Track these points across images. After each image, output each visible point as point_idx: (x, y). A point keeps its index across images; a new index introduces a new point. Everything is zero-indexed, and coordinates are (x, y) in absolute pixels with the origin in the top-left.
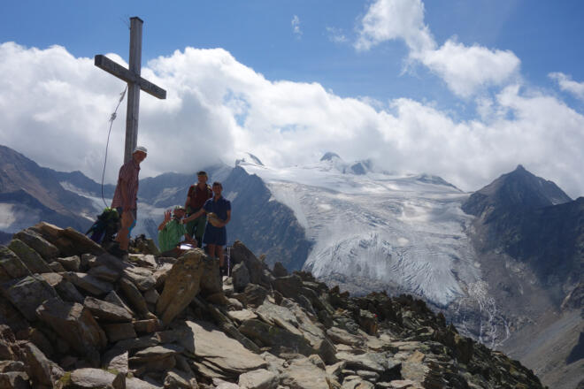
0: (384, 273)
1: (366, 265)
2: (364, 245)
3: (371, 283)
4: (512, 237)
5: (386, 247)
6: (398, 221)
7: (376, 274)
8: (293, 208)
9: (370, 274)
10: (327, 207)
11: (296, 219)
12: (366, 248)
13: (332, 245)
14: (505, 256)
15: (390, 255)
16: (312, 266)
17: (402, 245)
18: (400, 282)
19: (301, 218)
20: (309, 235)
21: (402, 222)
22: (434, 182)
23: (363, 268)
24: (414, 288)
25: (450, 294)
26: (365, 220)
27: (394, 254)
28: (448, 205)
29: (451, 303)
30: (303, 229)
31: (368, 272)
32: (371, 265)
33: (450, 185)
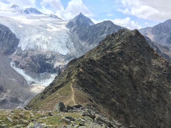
0: (46, 48)
1: (40, 45)
2: (38, 39)
3: (43, 51)
4: (81, 35)
5: (45, 39)
6: (47, 31)
7: (44, 48)
8: (8, 27)
9: (42, 48)
10: (21, 26)
11: (11, 31)
12: (39, 40)
13: (27, 40)
14: (80, 40)
15: (47, 42)
16: (21, 47)
17: (50, 39)
18: (52, 50)
19: (13, 31)
20: (17, 37)
21: (48, 31)
22: (55, 18)
23: (39, 46)
24: (56, 51)
25: (66, 52)
26: (36, 31)
27: (48, 42)
28: (62, 25)
29: (67, 54)
30: (14, 34)
31: (41, 48)
32: (41, 45)
33: (60, 19)
